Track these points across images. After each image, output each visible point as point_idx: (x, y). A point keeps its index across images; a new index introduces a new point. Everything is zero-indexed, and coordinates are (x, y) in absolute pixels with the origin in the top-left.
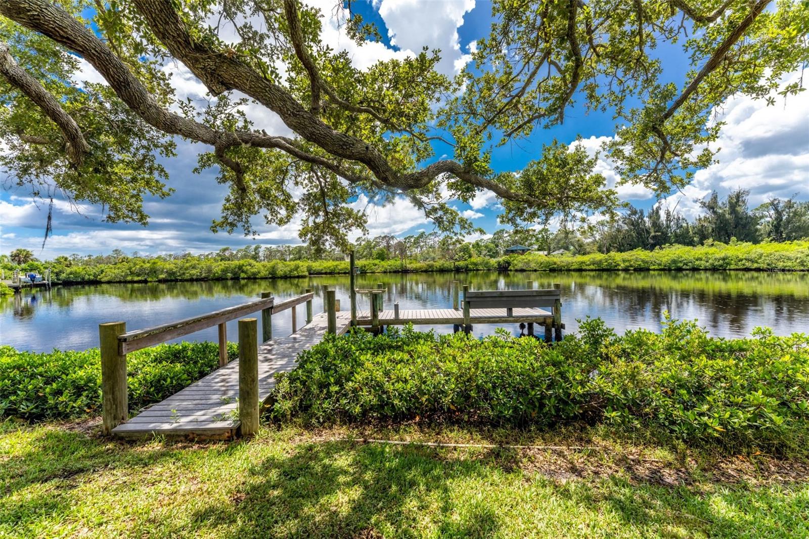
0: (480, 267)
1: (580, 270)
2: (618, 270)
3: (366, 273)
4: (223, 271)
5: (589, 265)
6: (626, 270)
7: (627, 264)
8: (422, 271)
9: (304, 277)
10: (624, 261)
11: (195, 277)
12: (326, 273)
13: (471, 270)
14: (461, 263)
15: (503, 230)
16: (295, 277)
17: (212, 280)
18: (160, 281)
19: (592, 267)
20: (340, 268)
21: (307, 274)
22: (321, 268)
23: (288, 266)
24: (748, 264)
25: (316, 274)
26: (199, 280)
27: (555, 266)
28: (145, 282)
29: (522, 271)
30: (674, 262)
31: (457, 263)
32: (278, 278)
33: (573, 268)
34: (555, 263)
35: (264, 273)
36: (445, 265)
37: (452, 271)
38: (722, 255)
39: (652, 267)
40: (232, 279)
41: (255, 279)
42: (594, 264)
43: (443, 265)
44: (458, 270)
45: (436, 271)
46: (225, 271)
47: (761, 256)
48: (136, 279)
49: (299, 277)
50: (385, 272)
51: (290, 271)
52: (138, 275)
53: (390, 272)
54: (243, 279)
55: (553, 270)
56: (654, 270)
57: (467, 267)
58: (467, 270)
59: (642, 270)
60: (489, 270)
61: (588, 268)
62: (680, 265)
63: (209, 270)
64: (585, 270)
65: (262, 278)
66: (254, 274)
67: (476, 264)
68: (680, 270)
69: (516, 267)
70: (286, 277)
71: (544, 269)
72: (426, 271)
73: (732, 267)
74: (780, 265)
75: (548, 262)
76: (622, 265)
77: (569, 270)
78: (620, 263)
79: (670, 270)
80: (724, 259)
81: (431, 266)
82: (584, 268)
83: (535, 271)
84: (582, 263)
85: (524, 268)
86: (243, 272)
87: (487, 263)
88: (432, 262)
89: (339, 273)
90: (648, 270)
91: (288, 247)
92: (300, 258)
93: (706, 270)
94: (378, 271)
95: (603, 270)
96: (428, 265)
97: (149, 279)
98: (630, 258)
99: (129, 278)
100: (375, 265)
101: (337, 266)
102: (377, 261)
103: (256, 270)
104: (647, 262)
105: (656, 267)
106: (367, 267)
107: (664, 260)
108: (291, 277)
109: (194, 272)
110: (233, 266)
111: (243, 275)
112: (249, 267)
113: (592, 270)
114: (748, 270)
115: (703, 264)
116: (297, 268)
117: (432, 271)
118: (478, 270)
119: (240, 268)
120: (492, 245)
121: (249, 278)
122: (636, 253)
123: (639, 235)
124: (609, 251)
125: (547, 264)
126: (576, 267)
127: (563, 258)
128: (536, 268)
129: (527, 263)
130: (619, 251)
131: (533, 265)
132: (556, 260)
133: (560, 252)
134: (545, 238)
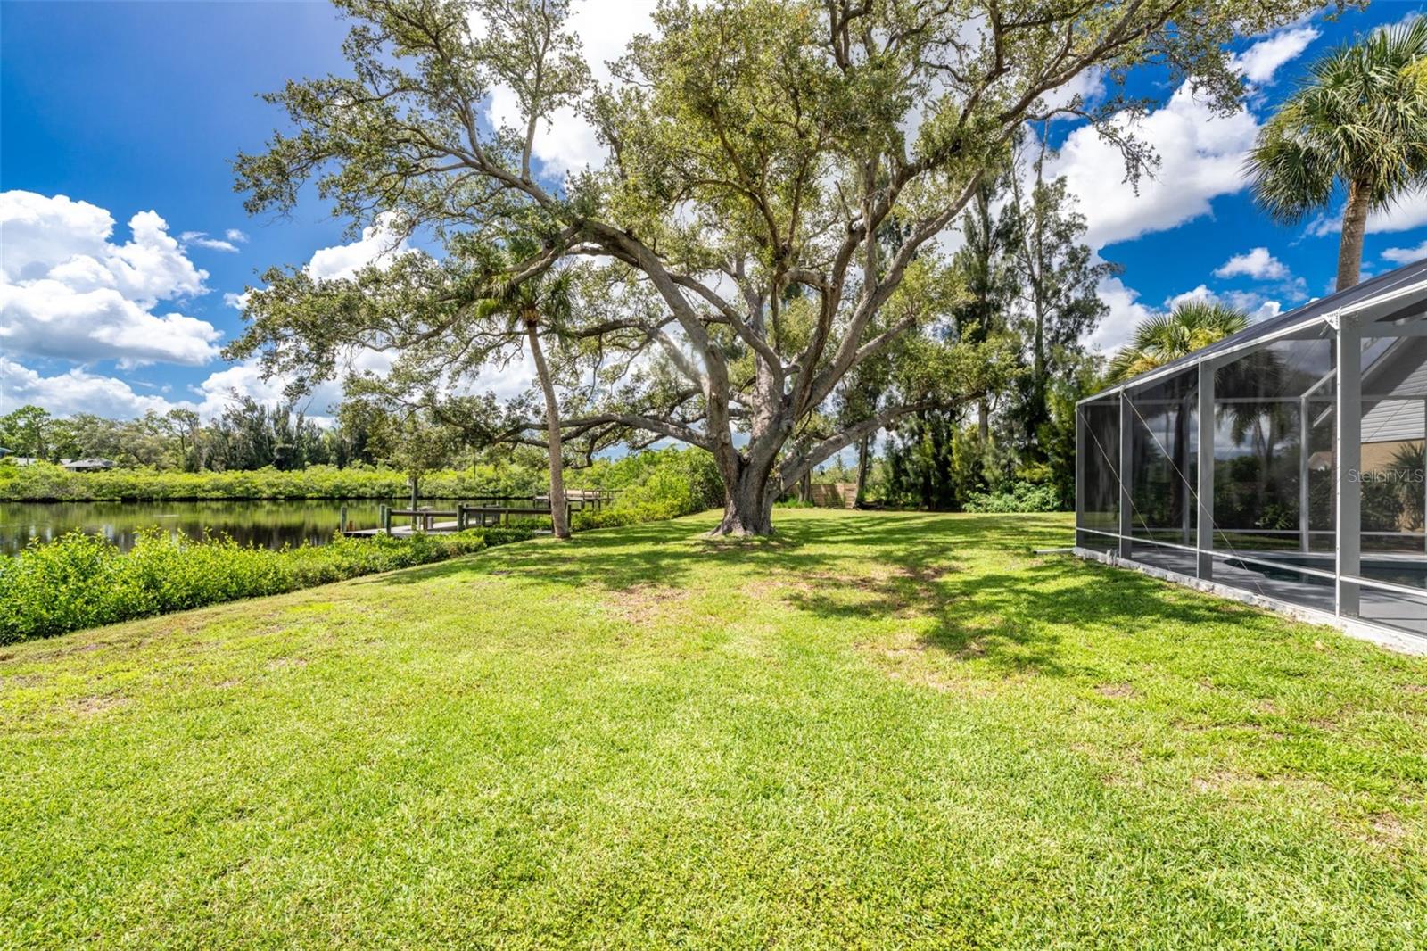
1: (191, 500)
2: (260, 499)
5: (208, 491)
6: (273, 499)
7: (274, 490)
10: (270, 485)
19: (215, 494)
27: (137, 492)
29: (47, 501)
30: (337, 488)
33: (176, 495)
34: (134, 487)
38: (387, 481)
39: (310, 495)
42: (218, 490)
55: (130, 500)
56: (312, 498)
59: (295, 498)
61: (209, 495)
62: (345, 492)
64: (204, 500)
68: (343, 498)
69: (28, 494)
71: (109, 497)
73: (398, 495)
74: (439, 493)
75: (116, 485)
76: (268, 492)
77: (166, 500)
78: (264, 488)
79: (332, 498)
80: (389, 486)
82: (201, 495)
83: (88, 501)
84: (195, 487)
85: (54, 494)
90: (302, 498)
93: (372, 498)
95: (234, 499)
98: (276, 482)
104: (301, 488)
105: (315, 495)
107: (327, 485)
113: (217, 500)
115: (368, 491)
122: (280, 474)
123: (258, 445)
124: (209, 466)
125: (117, 489)
126: (184, 494)
127: (143, 478)
128: (89, 495)
129: (63, 485)
130: (227, 468)
131: (78, 490)
132: (132, 480)
133: (98, 462)
134: (33, 431)
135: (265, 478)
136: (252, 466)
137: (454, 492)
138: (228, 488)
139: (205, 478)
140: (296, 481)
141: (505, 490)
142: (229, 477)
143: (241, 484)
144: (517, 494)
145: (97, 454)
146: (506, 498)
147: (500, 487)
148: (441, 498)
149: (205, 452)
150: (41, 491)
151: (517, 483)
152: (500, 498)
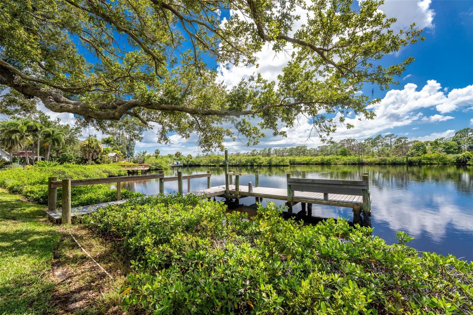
0: (435, 162)
3: (330, 164)
4: (246, 161)
8: (376, 164)
9: (287, 166)
11: (234, 164)
12: (304, 164)
13: (424, 164)
14: (415, 158)
15: (467, 129)
16: (281, 166)
17: (241, 166)
18: (220, 166)
20: (313, 160)
21: (289, 164)
22: (301, 161)
23: (279, 159)
25: (298, 164)
26: (236, 166)
28: (215, 166)
31: (409, 158)
32: (272, 166)
35: (265, 163)
36: (398, 160)
37: (404, 164)
40: (250, 166)
41: (261, 166)
43: (395, 159)
44: (410, 164)
45: (389, 164)
46: (247, 162)
48: (212, 164)
49: (284, 166)
50: (345, 164)
51: (279, 162)
52: (213, 163)
53: (349, 164)
54: (255, 166)
57: (421, 161)
58: (420, 164)
60: (445, 164)
63: (240, 162)
65: (264, 166)
66: (260, 163)
67: (430, 159)
70: (276, 166)
72: (379, 164)
81: (385, 160)
86: (255, 162)
87: (443, 158)
88: (385, 157)
89: (312, 164)
91: (285, 148)
92: (291, 155)
94: (340, 163)
96: (381, 159)
97: (216, 165)
99: (209, 164)
100: (338, 159)
101: (311, 159)
102: (340, 157)
103: (261, 161)
106: (331, 161)
108: (279, 166)
109: (233, 162)
110: (250, 159)
111: (255, 164)
112: (258, 160)
116: (283, 160)
117: (385, 164)
118: (432, 164)
119: (254, 160)
120: (454, 142)
121: (258, 166)
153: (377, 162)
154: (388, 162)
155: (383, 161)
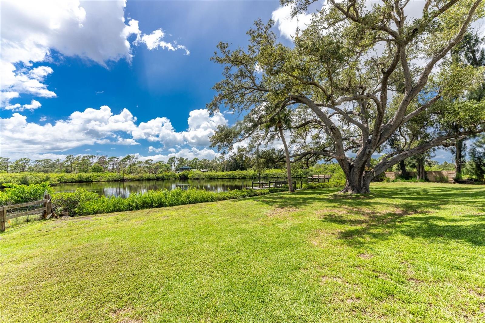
0: (171, 178)
1: (222, 179)
2: (236, 178)
6: (239, 178)
10: (238, 175)
13: (165, 179)
14: (160, 175)
19: (227, 177)
24: (273, 176)
29: (197, 179)
31: (157, 175)
34: (212, 176)
36: (151, 176)
37: (154, 180)
43: (148, 176)
44: (158, 179)
45: (145, 180)
47: (275, 173)
53: (112, 181)
55: (211, 179)
57: (164, 177)
58: (163, 179)
59: (244, 178)
60: (176, 179)
64: (225, 179)
67: (168, 176)
69: (194, 177)
72: (139, 180)
74: (280, 176)
75: (209, 175)
77: (218, 179)
79: (252, 178)
81: (142, 177)
82: (224, 177)
83: (204, 179)
84: (223, 175)
85: (198, 177)
87: (174, 175)
88: (142, 175)
95: (231, 178)
96: (140, 176)
98: (240, 174)
100: (99, 176)
104: (245, 175)
105: (248, 177)
106: (92, 178)
113: (227, 178)
114: (272, 178)
117: (143, 180)
118: (169, 179)
120: (169, 165)
122: (241, 171)
123: (237, 164)
124: (227, 170)
125: (209, 176)
126: (221, 177)
127: (213, 173)
128: (204, 178)
129: (199, 175)
130: (230, 170)
131: (202, 176)
132: (211, 174)
133: (206, 170)
134: (196, 163)
135: (238, 173)
136: (235, 170)
137: (284, 176)
138: (229, 175)
139: (225, 173)
140: (244, 173)
141: (300, 175)
142: (230, 173)
143: (232, 174)
144: (304, 176)
145: (206, 168)
146: (301, 178)
147: (299, 174)
148: (281, 178)
149: (226, 166)
150: (196, 177)
151: (304, 173)
152: (299, 178)
153: (137, 179)
154: (144, 179)
155: (141, 177)
